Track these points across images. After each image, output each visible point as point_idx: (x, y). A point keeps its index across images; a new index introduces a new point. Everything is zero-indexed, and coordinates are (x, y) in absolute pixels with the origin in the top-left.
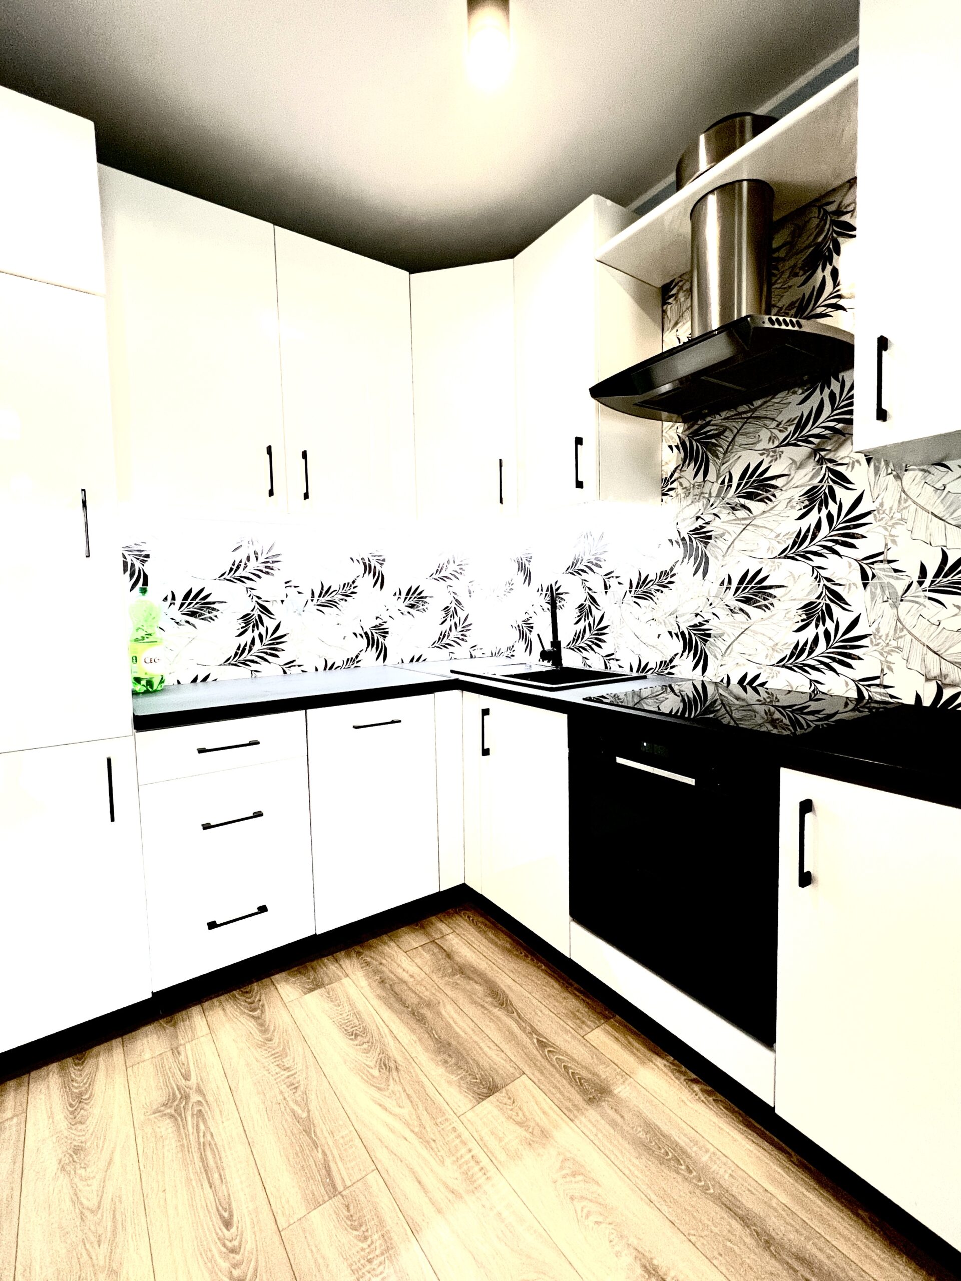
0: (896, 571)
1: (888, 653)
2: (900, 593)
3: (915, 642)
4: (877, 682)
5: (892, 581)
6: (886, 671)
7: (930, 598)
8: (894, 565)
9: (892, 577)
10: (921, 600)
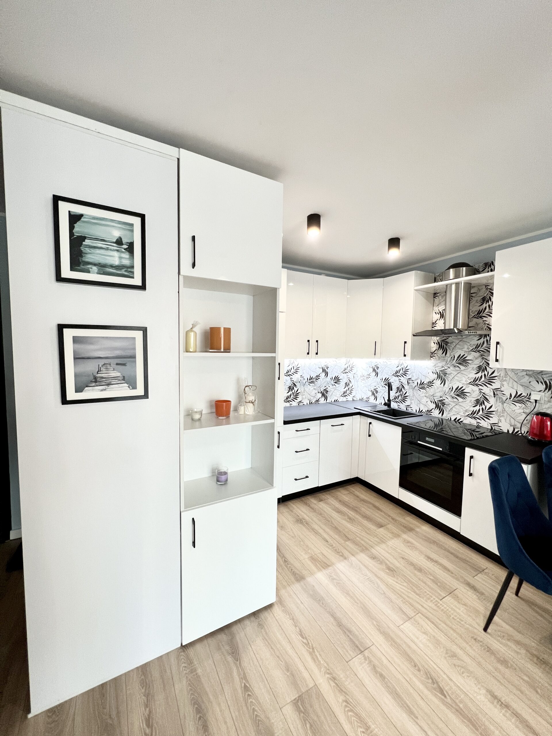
0: (503, 394)
1: (500, 417)
2: (504, 400)
3: (508, 415)
4: (497, 425)
5: (502, 397)
6: (499, 422)
7: (513, 403)
8: (503, 392)
9: (502, 396)
10: (510, 403)
